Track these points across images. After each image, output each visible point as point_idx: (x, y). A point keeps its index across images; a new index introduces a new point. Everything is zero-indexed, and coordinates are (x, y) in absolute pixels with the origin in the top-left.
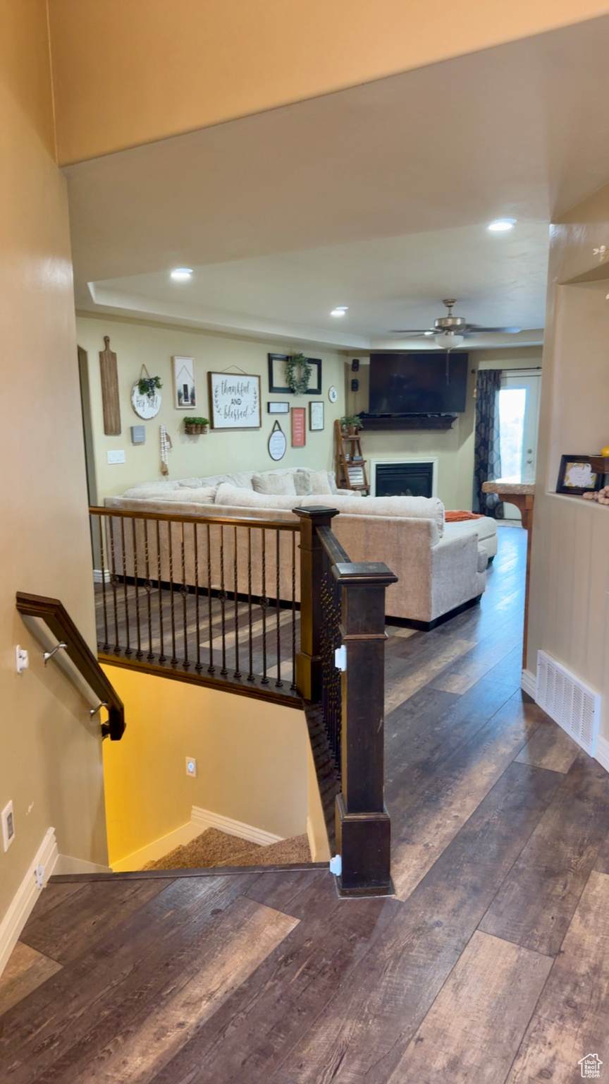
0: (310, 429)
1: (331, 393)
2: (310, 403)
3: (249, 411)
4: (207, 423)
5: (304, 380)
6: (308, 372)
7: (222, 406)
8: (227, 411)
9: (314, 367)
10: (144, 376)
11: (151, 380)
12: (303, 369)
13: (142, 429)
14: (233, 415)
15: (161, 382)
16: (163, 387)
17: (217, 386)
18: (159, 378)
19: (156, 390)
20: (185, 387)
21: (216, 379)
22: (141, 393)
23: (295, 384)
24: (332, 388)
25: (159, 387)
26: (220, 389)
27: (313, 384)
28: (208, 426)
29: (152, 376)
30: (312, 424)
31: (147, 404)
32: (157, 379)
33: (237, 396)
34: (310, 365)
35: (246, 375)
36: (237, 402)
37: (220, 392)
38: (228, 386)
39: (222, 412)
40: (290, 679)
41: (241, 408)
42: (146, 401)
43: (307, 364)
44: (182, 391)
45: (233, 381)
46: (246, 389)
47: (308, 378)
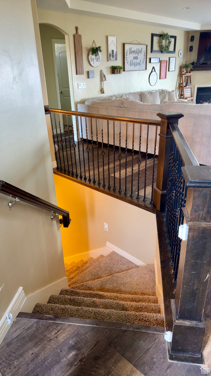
0: (169, 71)
1: (180, 53)
2: (169, 58)
3: (141, 63)
4: (122, 69)
5: (168, 47)
6: (170, 42)
7: (129, 60)
8: (131, 63)
9: (173, 40)
10: (94, 46)
11: (97, 48)
12: (168, 41)
13: (93, 72)
14: (134, 65)
15: (101, 49)
16: (102, 51)
17: (127, 51)
18: (101, 47)
19: (99, 53)
20: (113, 51)
21: (127, 47)
22: (92, 54)
23: (163, 48)
24: (180, 51)
25: (100, 51)
26: (128, 52)
27: (171, 48)
28: (122, 70)
29: (98, 46)
30: (170, 68)
31: (95, 60)
32: (99, 47)
33: (136, 55)
34: (171, 39)
35: (140, 44)
36: (136, 58)
37: (128, 54)
38: (132, 50)
39: (129, 63)
40: (150, 197)
41: (138, 61)
42: (95, 59)
43: (170, 39)
44: (111, 53)
45: (134, 48)
46: (140, 51)
47: (169, 46)
